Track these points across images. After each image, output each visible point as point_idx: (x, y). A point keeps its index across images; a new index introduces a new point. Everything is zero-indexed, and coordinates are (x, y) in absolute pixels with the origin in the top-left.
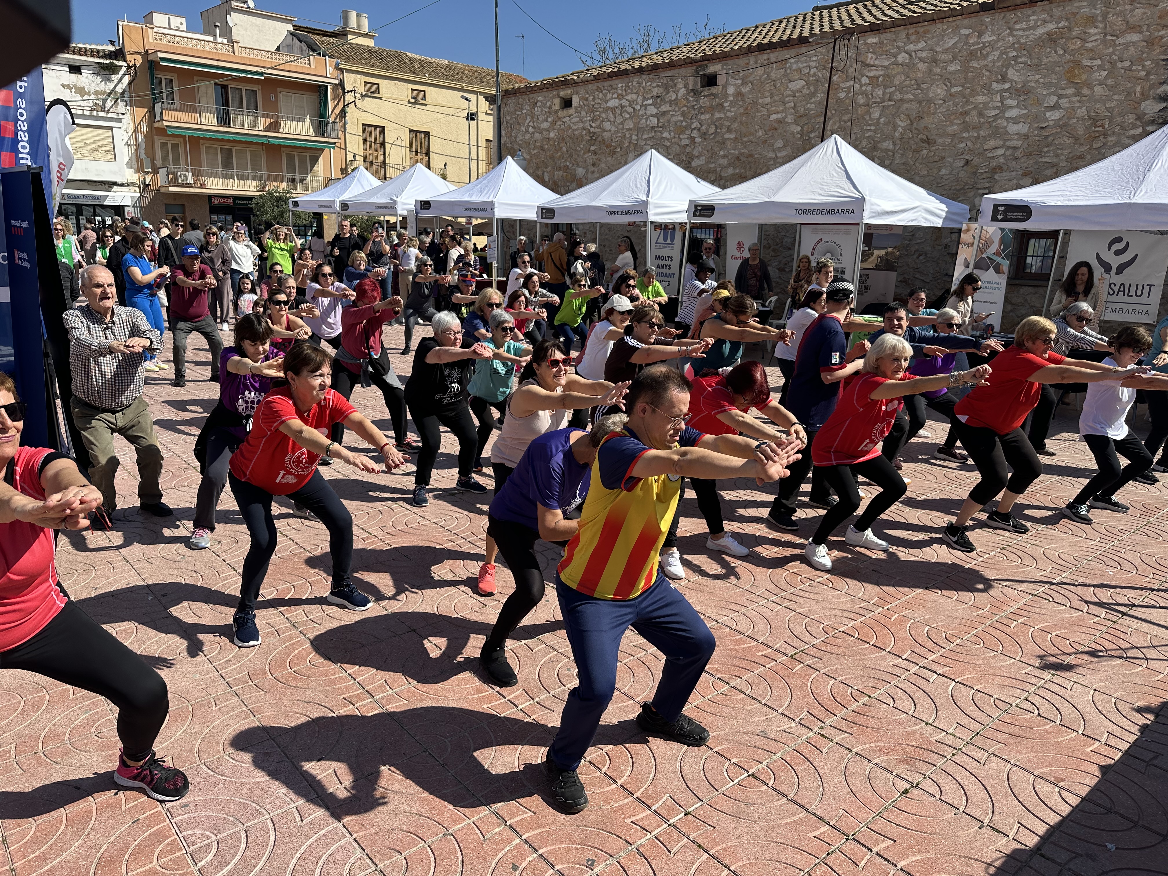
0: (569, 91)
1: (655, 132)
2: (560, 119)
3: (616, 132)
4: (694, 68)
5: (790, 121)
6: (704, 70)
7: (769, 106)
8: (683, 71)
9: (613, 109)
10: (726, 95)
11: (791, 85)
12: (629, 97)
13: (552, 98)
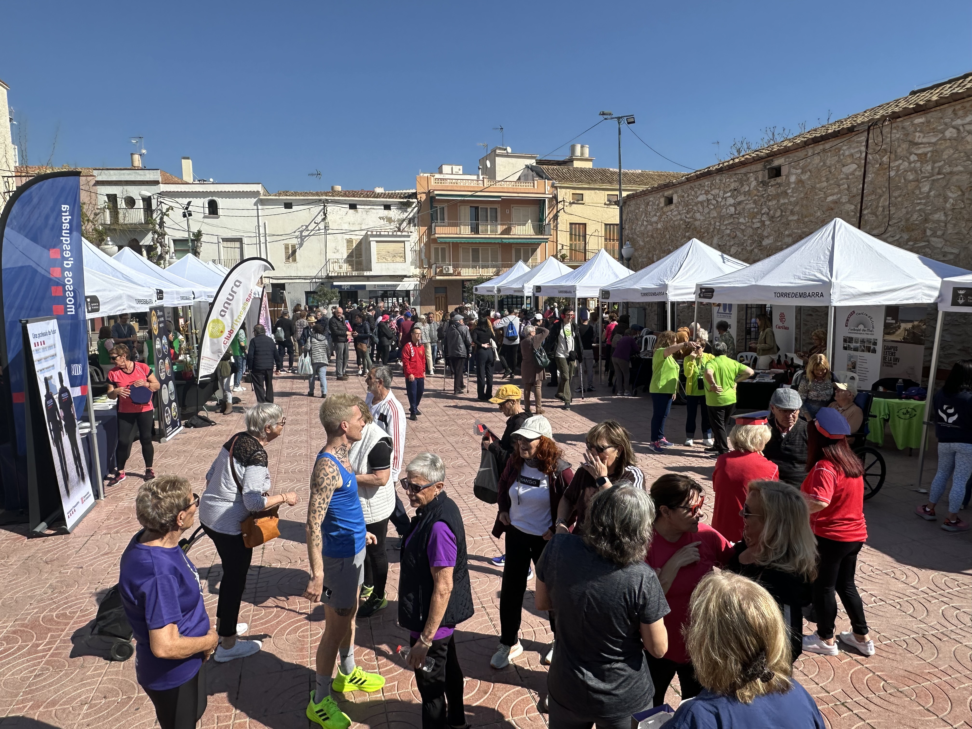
0: (670, 192)
1: (734, 218)
2: (664, 213)
3: (705, 220)
4: (763, 163)
5: (844, 201)
6: (770, 164)
7: (825, 190)
8: (754, 168)
9: (701, 203)
10: (789, 184)
11: (845, 170)
12: (713, 192)
13: (659, 198)
